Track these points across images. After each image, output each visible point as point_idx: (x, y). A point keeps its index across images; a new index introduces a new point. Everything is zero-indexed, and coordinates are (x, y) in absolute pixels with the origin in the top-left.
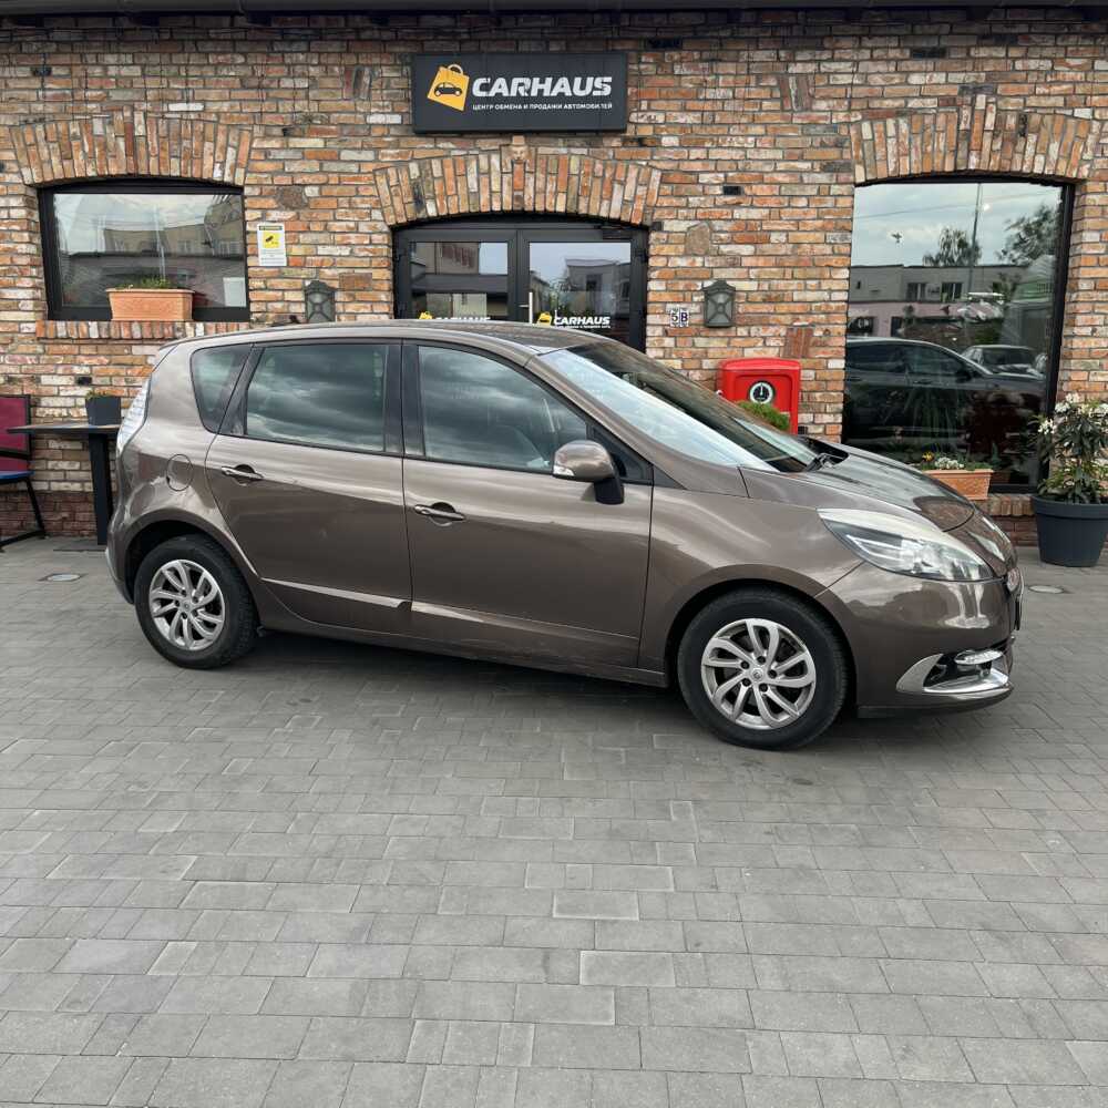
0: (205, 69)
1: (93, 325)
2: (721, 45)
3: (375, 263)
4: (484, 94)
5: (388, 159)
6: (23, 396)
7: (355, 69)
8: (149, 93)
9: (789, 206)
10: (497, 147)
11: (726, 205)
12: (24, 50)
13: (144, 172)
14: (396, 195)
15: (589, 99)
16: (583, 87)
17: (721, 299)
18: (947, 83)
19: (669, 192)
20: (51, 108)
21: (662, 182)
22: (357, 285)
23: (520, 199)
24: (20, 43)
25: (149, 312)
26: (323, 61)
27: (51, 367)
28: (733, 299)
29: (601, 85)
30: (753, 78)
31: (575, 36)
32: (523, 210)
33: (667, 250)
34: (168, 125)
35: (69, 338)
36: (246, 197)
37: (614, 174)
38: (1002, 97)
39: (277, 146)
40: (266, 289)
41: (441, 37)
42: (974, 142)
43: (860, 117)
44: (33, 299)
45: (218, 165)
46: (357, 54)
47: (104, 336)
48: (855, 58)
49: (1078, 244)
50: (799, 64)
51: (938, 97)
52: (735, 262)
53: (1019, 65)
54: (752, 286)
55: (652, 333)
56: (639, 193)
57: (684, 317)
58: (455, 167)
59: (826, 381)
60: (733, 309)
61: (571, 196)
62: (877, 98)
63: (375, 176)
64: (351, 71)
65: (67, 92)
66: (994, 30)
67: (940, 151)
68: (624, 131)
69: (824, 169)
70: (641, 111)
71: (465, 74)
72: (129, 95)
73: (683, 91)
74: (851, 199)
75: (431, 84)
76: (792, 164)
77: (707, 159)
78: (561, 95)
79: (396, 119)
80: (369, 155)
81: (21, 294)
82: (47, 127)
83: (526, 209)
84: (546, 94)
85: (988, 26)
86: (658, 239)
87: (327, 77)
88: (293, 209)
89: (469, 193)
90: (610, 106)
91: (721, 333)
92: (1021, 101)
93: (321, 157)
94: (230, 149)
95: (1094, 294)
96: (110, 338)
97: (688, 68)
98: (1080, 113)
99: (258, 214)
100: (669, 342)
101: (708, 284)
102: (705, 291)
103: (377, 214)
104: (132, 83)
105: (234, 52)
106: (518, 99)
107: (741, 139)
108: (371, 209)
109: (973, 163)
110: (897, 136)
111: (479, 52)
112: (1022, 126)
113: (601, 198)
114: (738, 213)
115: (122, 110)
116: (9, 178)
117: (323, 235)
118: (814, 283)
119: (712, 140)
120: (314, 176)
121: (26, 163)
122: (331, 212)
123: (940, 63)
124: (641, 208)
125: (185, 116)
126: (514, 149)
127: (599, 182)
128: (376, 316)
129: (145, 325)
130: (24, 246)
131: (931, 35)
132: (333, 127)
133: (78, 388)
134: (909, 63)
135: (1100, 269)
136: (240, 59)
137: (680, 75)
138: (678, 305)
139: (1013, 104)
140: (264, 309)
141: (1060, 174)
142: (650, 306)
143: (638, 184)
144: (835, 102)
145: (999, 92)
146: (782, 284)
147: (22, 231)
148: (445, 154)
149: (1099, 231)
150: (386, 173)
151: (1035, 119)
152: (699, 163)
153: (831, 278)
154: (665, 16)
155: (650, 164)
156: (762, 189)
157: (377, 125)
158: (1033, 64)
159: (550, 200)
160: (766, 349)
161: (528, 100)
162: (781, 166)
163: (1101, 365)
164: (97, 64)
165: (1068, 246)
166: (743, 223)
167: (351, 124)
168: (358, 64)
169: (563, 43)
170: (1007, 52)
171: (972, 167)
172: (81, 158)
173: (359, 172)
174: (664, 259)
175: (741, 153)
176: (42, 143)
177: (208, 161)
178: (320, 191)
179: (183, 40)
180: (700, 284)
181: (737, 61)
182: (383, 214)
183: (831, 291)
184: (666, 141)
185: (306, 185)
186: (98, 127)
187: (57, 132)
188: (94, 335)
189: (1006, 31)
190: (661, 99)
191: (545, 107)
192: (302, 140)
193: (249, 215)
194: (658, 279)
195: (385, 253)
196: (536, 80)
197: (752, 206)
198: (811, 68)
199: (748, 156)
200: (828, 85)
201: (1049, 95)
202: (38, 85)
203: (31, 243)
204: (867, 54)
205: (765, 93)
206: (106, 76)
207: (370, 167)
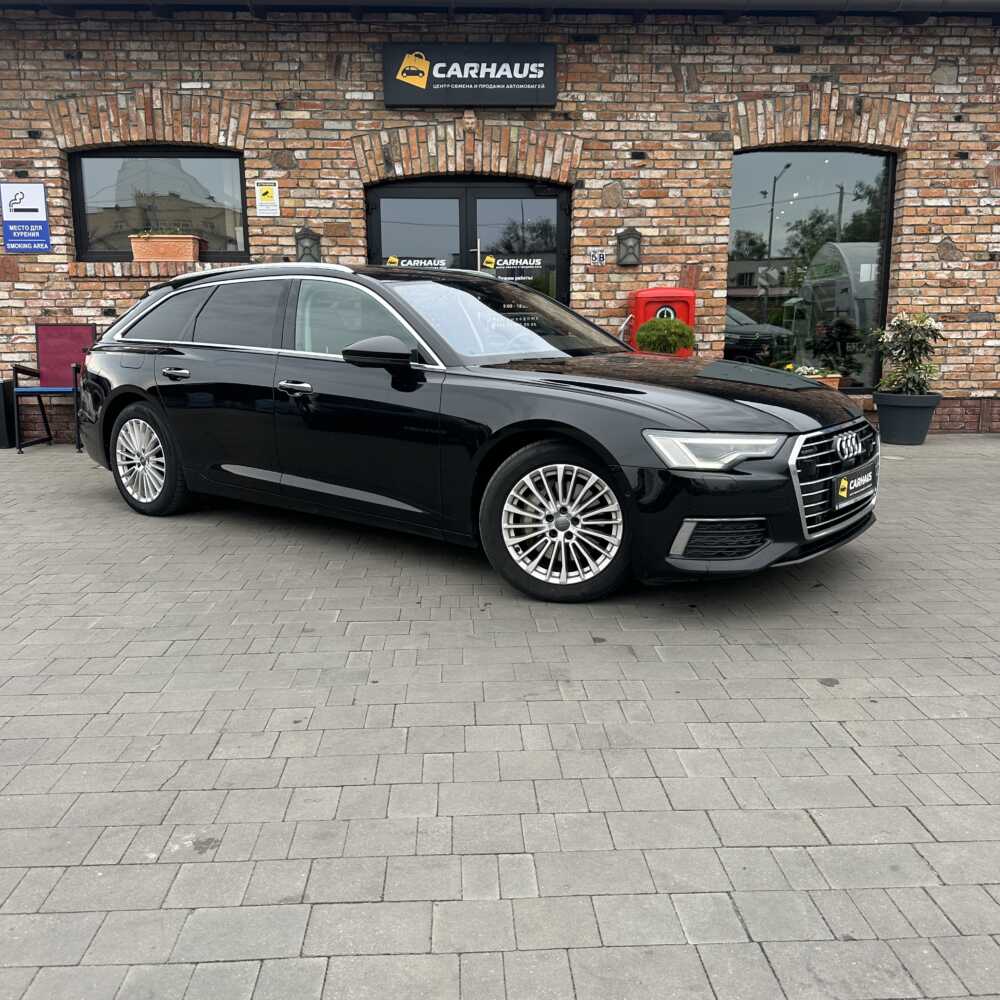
0: (212, 54)
1: (117, 265)
2: (628, 40)
3: (353, 213)
4: (443, 76)
5: (363, 128)
6: (57, 325)
7: (335, 56)
8: (164, 74)
9: (683, 168)
10: (451, 120)
11: (634, 167)
12: (58, 37)
13: (161, 139)
14: (371, 158)
15: (526, 80)
16: (521, 72)
17: (630, 242)
18: (801, 73)
19: (589, 156)
20: (83, 86)
21: (584, 148)
22: (339, 232)
23: (471, 162)
24: (54, 31)
25: (163, 254)
26: (309, 49)
27: (82, 301)
28: (639, 243)
29: (535, 70)
30: (654, 66)
31: (514, 30)
32: (473, 171)
33: (587, 203)
34: (181, 99)
35: (96, 277)
36: (245, 159)
37: (545, 142)
38: (842, 84)
39: (272, 117)
40: (262, 235)
41: (405, 31)
42: (822, 118)
43: (736, 98)
44: (66, 245)
45: (222, 133)
46: (337, 43)
47: (126, 274)
48: (732, 52)
49: (900, 200)
50: (689, 56)
51: (795, 83)
52: (641, 213)
53: (855, 60)
54: (654, 232)
55: (576, 270)
56: (565, 158)
57: (602, 257)
58: (418, 137)
59: (712, 307)
60: (640, 252)
61: (511, 160)
62: (748, 83)
63: (352, 143)
64: (332, 57)
65: (96, 72)
66: (836, 33)
67: (796, 125)
68: (553, 107)
69: (709, 139)
70: (565, 91)
71: (427, 59)
72: (148, 75)
73: (600, 76)
74: (730, 162)
75: (399, 69)
76: (685, 134)
77: (619, 130)
78: (504, 77)
79: (370, 96)
80: (348, 125)
81: (54, 240)
82: (79, 101)
83: (476, 170)
84: (492, 76)
85: (831, 29)
86: (580, 195)
87: (312, 62)
88: (284, 169)
89: (429, 157)
90: (543, 86)
91: (630, 271)
92: (857, 87)
93: (308, 126)
94: (232, 120)
95: (914, 237)
96: (131, 276)
97: (604, 57)
98: (900, 97)
99: (256, 173)
100: (589, 278)
101: (620, 231)
102: (619, 237)
103: (354, 174)
104: (150, 65)
105: (237, 42)
106: (470, 80)
107: (645, 114)
108: (349, 169)
109: (823, 134)
110: (765, 113)
111: (437, 43)
112: (858, 107)
113: (536, 162)
114: (644, 174)
115: (142, 88)
116: (45, 143)
117: (310, 190)
118: (702, 229)
119: (622, 115)
120: (303, 142)
121: (60, 131)
122: (317, 172)
123: (795, 58)
124: (567, 170)
125: (195, 93)
126: (467, 120)
127: (533, 148)
128: (355, 258)
129: (161, 265)
130: (58, 200)
131: (789, 36)
132: (318, 102)
133: (104, 318)
134: (773, 57)
135: (916, 218)
136: (242, 47)
137: (596, 64)
138: (596, 249)
139: (851, 90)
140: (262, 251)
141: (887, 144)
142: (574, 251)
143: (565, 150)
144: (717, 86)
145: (841, 80)
146: (678, 231)
147: (56, 187)
148: (409, 124)
149: (917, 188)
150: (362, 141)
151: (868, 102)
152: (612, 134)
153: (715, 225)
154: (584, 16)
155: (574, 133)
156: (663, 155)
157: (353, 100)
158: (866, 59)
159: (495, 162)
160: (665, 283)
161: (479, 81)
162: (676, 136)
163: (920, 292)
164: (121, 50)
165: (892, 201)
166: (647, 182)
167: (333, 100)
168: (337, 52)
169: (504, 37)
170: (846, 49)
171: (822, 138)
172: (107, 127)
173: (339, 139)
174: (586, 211)
175: (645, 125)
176: (74, 114)
177: (214, 130)
178: (307, 154)
179: (194, 31)
180: (613, 231)
181: (641, 53)
182: (360, 174)
183: (715, 235)
184: (587, 115)
185: (294, 150)
186: (122, 102)
187: (87, 105)
188: (119, 274)
189: (846, 33)
190: (581, 82)
191: (491, 87)
192: (292, 113)
193: (248, 174)
194: (580, 227)
195: (361, 206)
196: (484, 65)
197: (654, 168)
198: (699, 59)
199: (651, 128)
200: (712, 72)
201: (878, 83)
202: (72, 67)
203: (63, 197)
204: (741, 48)
205: (663, 79)
206: (128, 59)
207: (348, 135)
